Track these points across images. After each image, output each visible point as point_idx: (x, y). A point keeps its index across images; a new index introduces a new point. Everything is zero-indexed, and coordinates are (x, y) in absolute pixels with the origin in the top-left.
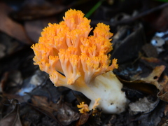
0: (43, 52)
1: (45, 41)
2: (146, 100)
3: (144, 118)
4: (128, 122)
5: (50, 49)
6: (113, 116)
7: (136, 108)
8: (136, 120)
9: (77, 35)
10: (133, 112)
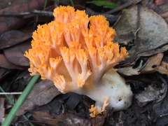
0: (41, 55)
1: (39, 44)
2: (151, 88)
3: (157, 107)
4: (138, 115)
5: (49, 50)
6: (121, 113)
7: (144, 98)
8: (145, 110)
9: (77, 27)
10: (141, 103)
